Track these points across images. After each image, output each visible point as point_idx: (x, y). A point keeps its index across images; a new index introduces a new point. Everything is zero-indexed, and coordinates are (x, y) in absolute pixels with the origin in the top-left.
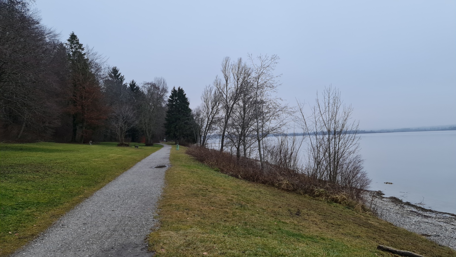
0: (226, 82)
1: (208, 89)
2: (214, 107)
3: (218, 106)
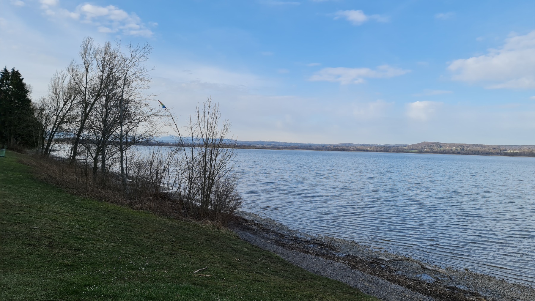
0: (85, 70)
1: (59, 75)
2: (67, 101)
3: (73, 101)
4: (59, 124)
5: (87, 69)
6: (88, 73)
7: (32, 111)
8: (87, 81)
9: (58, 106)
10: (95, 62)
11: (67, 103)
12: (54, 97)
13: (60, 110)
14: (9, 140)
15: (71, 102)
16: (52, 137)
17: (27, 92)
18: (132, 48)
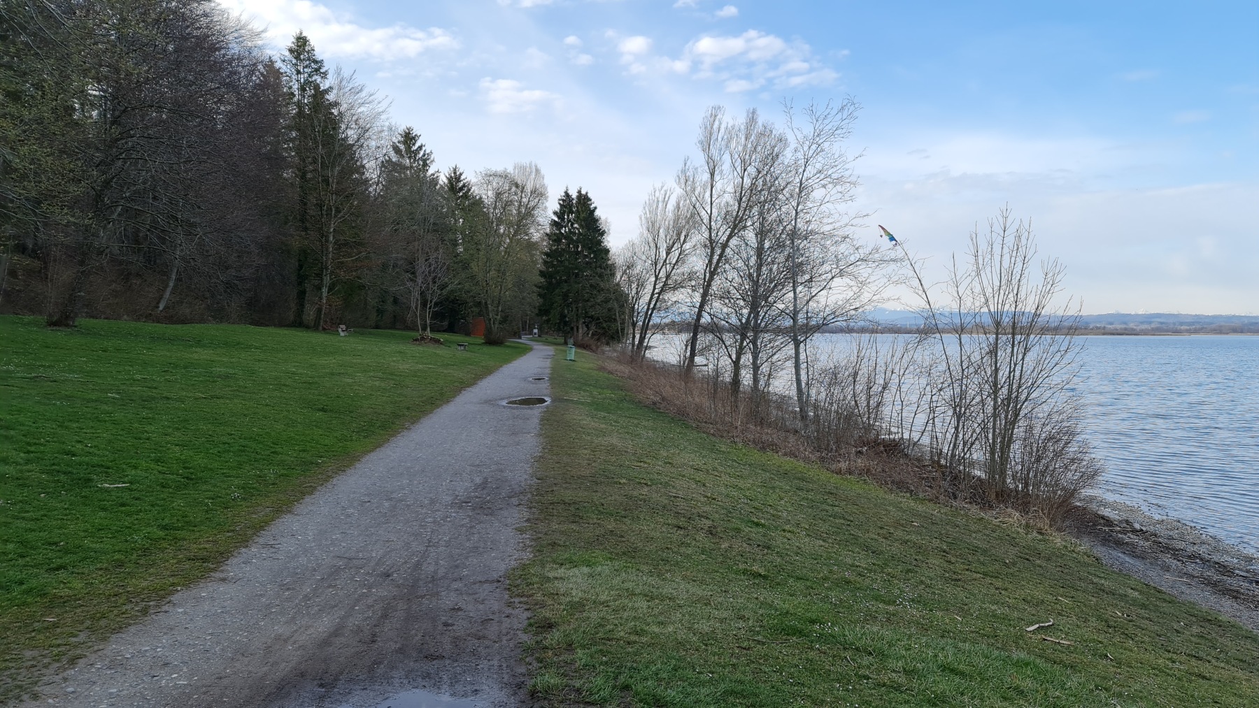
0: (709, 176)
1: (657, 193)
2: (672, 247)
3: (683, 244)
4: (659, 294)
5: (712, 175)
6: (714, 183)
7: (611, 269)
8: (713, 199)
9: (657, 257)
10: (727, 157)
11: (673, 249)
12: (651, 239)
13: (661, 264)
14: (575, 328)
15: (679, 246)
16: (649, 321)
17: (603, 233)
18: (814, 113)
